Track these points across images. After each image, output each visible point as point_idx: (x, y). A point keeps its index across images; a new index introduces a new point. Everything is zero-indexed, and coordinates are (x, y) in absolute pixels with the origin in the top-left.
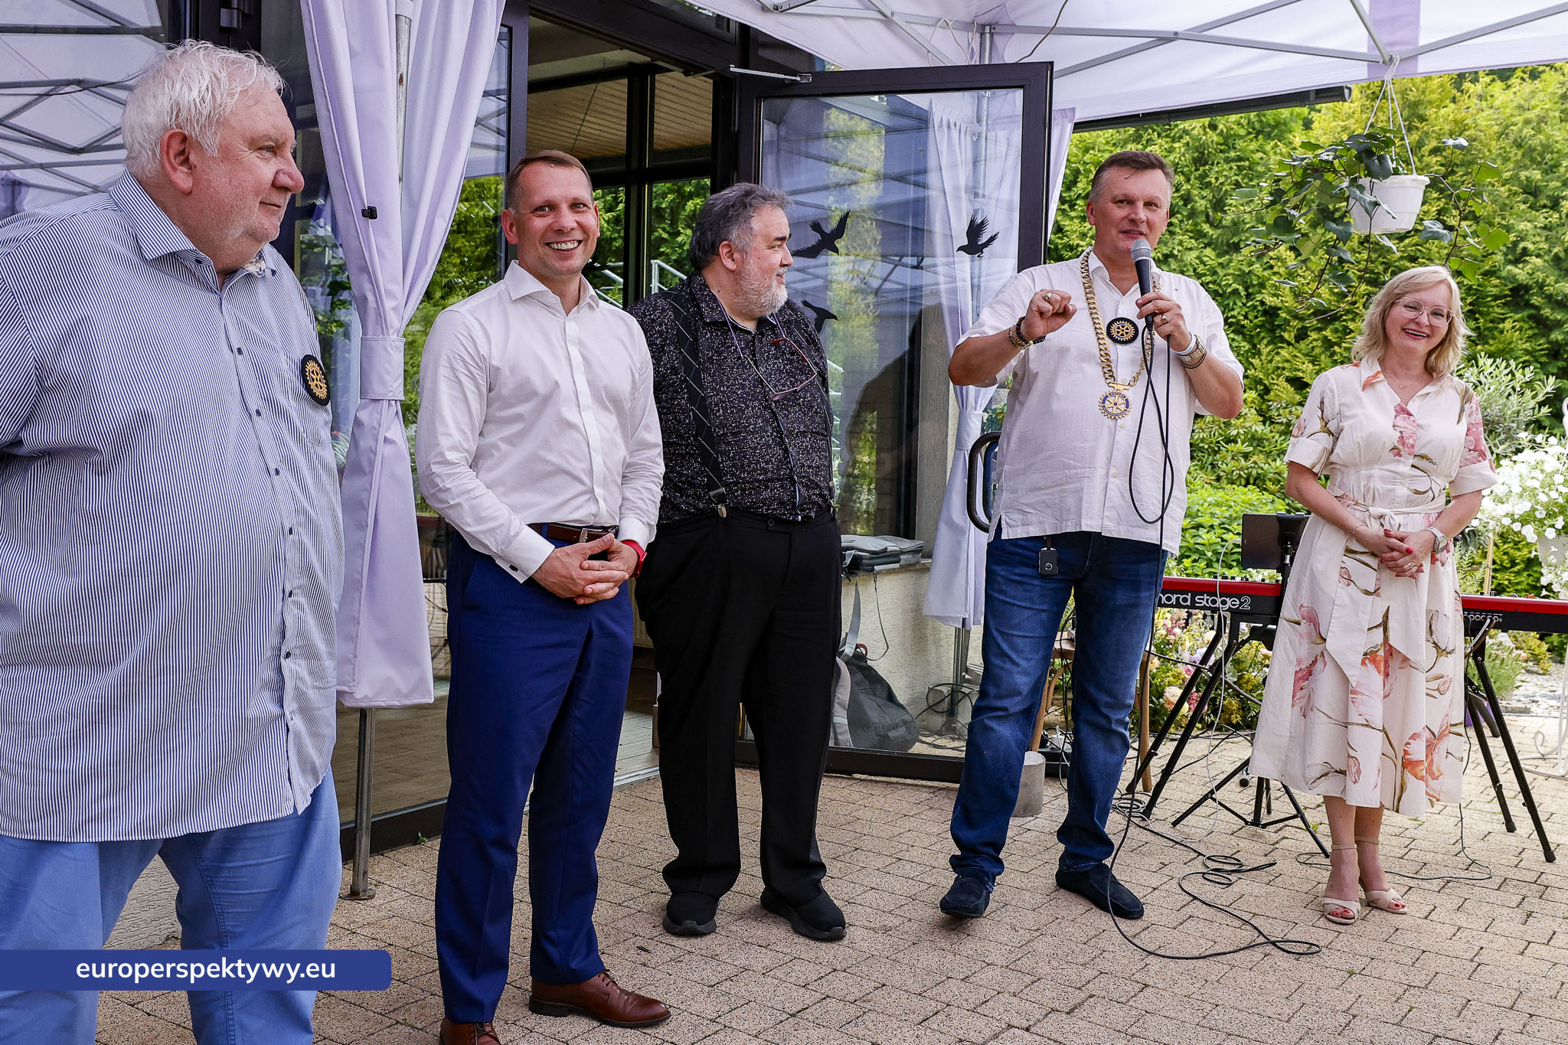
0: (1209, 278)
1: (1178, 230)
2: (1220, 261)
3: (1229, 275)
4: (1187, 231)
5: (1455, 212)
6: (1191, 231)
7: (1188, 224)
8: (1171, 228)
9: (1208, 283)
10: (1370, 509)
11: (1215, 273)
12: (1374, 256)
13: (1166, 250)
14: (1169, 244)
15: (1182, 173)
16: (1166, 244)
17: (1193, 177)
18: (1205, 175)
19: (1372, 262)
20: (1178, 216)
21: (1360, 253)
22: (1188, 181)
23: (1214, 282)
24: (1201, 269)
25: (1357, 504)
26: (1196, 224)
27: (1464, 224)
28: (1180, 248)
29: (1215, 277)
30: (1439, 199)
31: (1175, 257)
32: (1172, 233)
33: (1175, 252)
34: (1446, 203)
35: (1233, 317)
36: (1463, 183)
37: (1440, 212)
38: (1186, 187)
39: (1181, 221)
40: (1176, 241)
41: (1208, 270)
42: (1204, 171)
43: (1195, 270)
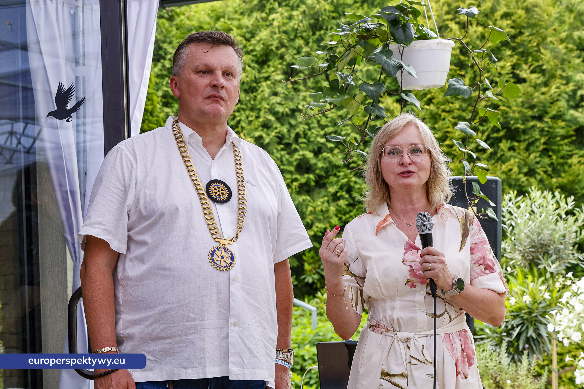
0: (330, 129)
1: (301, 87)
2: (340, 113)
3: (347, 125)
4: (310, 88)
5: (525, 67)
6: (313, 88)
7: (310, 83)
8: (296, 86)
9: (330, 134)
10: (398, 333)
11: (335, 124)
12: (464, 105)
13: (292, 106)
14: (295, 100)
15: (302, 37)
16: (292, 100)
17: (311, 41)
18: (320, 39)
19: (464, 110)
20: (301, 75)
21: (452, 103)
22: (307, 44)
23: (335, 132)
24: (324, 121)
25: (387, 330)
26: (317, 82)
27: (534, 76)
28: (304, 103)
29: (336, 128)
30: (511, 56)
31: (300, 111)
32: (296, 90)
33: (300, 107)
34: (518, 60)
35: (354, 162)
36: (530, 42)
37: (514, 67)
38: (305, 49)
39: (304, 80)
40: (301, 98)
41: (330, 122)
42: (320, 35)
43: (318, 122)
